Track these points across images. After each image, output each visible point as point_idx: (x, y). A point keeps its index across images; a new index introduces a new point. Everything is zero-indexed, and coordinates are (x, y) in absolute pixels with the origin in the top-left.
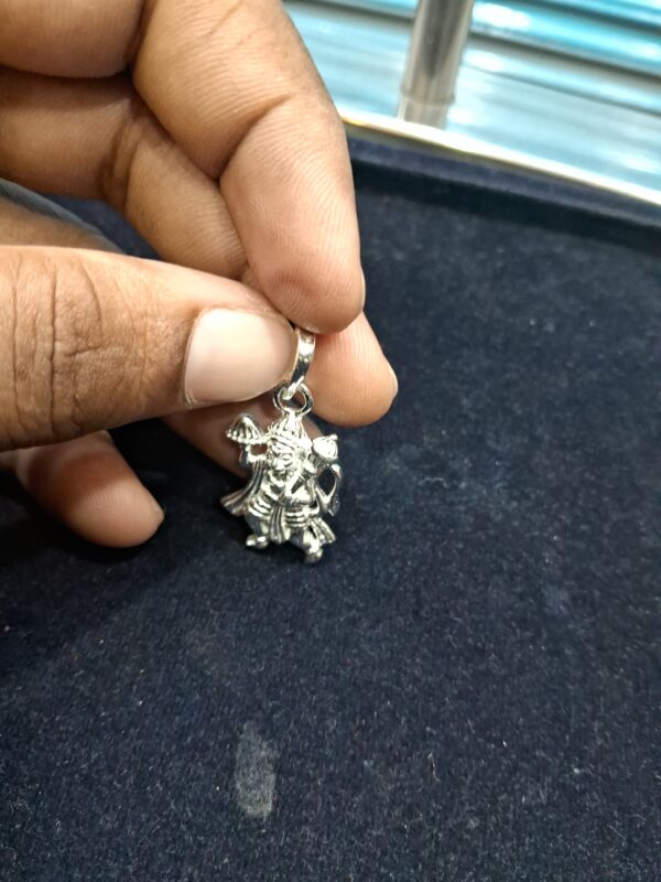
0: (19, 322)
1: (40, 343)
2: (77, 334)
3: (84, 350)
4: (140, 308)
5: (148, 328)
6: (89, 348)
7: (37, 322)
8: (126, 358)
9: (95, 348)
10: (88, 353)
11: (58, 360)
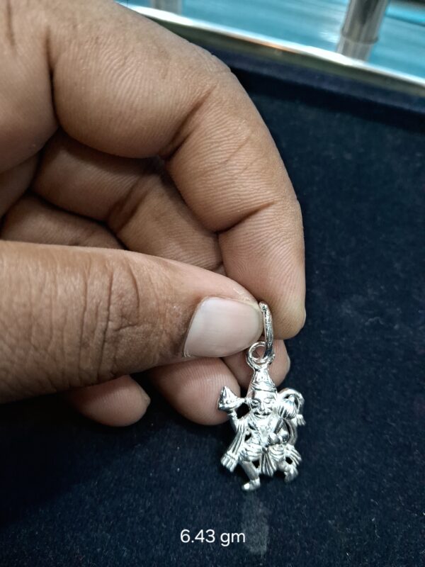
0: (88, 308)
1: (99, 323)
2: (123, 316)
3: (125, 327)
4: (164, 297)
5: (167, 311)
6: (129, 325)
7: (99, 309)
8: (152, 331)
9: (133, 325)
10: (128, 328)
11: (109, 334)
